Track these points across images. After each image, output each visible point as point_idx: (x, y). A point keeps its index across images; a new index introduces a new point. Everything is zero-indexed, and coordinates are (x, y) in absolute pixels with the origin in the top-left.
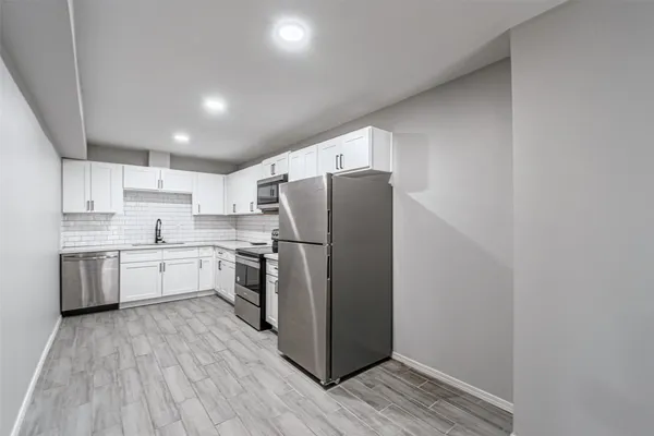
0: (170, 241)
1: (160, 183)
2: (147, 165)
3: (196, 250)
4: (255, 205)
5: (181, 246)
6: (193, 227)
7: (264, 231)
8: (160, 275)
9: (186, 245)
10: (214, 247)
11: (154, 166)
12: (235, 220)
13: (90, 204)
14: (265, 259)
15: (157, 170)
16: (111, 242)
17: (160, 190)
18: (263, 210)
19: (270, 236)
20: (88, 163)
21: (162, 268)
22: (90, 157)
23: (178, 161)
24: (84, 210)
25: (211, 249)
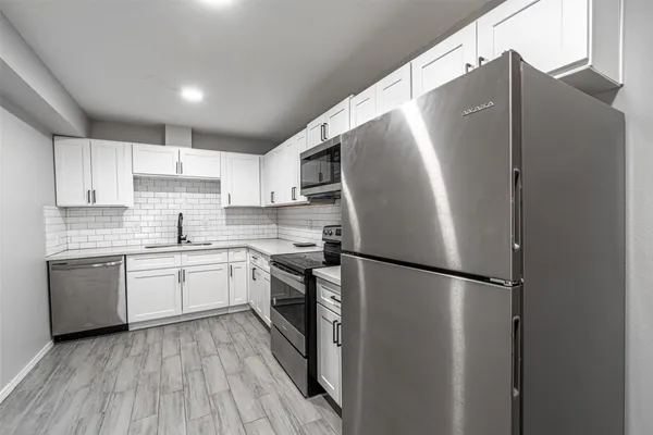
0: (196, 240)
1: (179, 166)
2: (163, 144)
3: (225, 254)
4: (298, 191)
5: (207, 248)
6: (224, 222)
7: (311, 227)
8: (178, 285)
9: (214, 245)
10: (248, 249)
11: (172, 144)
12: (275, 213)
13: (92, 195)
14: (314, 278)
15: (175, 150)
16: (124, 243)
17: (180, 176)
18: (309, 196)
19: (321, 236)
20: (87, 141)
21: (181, 277)
22: (90, 134)
23: (202, 138)
24: (84, 203)
25: (244, 251)
